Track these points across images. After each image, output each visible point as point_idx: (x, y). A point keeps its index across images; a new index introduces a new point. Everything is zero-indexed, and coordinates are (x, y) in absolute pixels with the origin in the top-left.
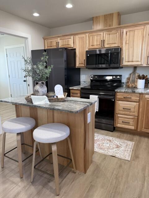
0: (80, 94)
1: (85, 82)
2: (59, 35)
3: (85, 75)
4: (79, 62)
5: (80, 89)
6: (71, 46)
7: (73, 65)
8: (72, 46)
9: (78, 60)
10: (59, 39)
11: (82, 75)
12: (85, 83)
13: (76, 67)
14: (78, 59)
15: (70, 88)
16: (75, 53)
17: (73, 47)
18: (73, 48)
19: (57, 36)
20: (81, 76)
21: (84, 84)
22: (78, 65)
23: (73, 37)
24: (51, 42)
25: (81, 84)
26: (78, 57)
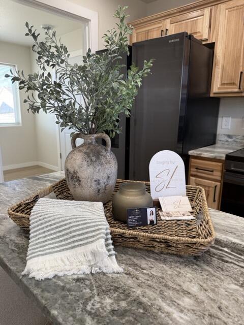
0: (222, 172)
1: (229, 136)
2: (170, 11)
3: (232, 118)
4: (222, 80)
5: (224, 159)
6: (202, 36)
7: (202, 89)
8: (205, 36)
9: (220, 76)
10: (168, 21)
11: (224, 119)
12: (230, 140)
13: (212, 95)
14: (220, 70)
15: (191, 153)
16: (212, 55)
17: (207, 40)
18: (208, 42)
19: (164, 13)
20: (220, 120)
21: (227, 141)
22: (219, 88)
23: (211, 10)
24: (148, 32)
25: (217, 141)
26: (220, 66)
